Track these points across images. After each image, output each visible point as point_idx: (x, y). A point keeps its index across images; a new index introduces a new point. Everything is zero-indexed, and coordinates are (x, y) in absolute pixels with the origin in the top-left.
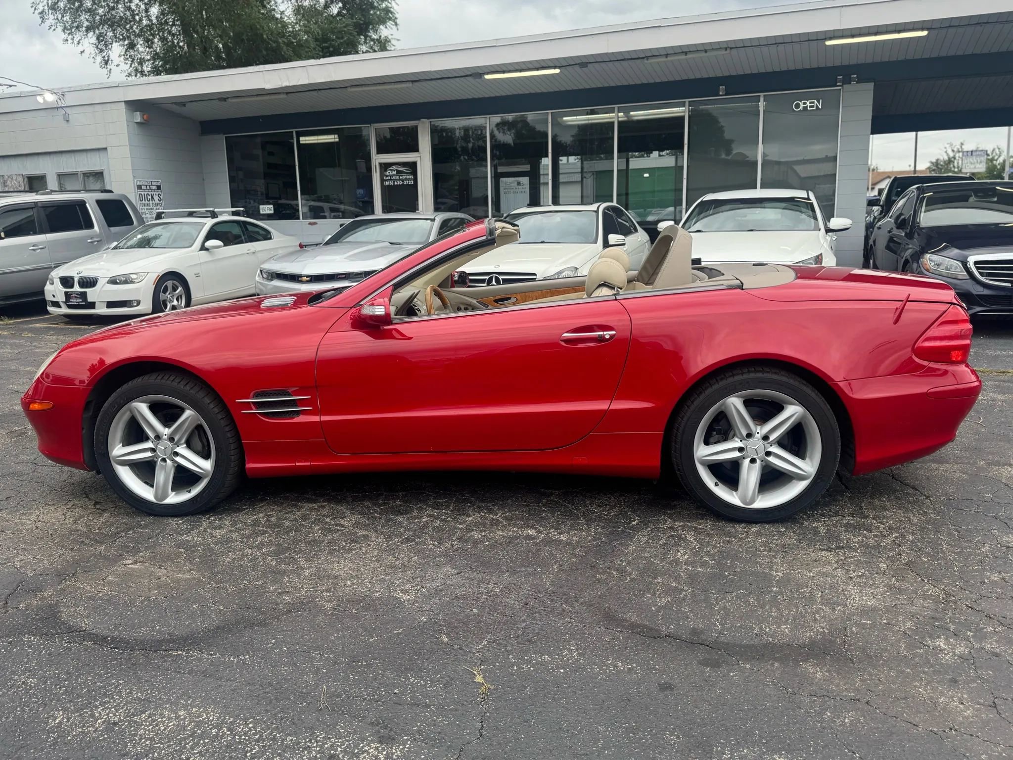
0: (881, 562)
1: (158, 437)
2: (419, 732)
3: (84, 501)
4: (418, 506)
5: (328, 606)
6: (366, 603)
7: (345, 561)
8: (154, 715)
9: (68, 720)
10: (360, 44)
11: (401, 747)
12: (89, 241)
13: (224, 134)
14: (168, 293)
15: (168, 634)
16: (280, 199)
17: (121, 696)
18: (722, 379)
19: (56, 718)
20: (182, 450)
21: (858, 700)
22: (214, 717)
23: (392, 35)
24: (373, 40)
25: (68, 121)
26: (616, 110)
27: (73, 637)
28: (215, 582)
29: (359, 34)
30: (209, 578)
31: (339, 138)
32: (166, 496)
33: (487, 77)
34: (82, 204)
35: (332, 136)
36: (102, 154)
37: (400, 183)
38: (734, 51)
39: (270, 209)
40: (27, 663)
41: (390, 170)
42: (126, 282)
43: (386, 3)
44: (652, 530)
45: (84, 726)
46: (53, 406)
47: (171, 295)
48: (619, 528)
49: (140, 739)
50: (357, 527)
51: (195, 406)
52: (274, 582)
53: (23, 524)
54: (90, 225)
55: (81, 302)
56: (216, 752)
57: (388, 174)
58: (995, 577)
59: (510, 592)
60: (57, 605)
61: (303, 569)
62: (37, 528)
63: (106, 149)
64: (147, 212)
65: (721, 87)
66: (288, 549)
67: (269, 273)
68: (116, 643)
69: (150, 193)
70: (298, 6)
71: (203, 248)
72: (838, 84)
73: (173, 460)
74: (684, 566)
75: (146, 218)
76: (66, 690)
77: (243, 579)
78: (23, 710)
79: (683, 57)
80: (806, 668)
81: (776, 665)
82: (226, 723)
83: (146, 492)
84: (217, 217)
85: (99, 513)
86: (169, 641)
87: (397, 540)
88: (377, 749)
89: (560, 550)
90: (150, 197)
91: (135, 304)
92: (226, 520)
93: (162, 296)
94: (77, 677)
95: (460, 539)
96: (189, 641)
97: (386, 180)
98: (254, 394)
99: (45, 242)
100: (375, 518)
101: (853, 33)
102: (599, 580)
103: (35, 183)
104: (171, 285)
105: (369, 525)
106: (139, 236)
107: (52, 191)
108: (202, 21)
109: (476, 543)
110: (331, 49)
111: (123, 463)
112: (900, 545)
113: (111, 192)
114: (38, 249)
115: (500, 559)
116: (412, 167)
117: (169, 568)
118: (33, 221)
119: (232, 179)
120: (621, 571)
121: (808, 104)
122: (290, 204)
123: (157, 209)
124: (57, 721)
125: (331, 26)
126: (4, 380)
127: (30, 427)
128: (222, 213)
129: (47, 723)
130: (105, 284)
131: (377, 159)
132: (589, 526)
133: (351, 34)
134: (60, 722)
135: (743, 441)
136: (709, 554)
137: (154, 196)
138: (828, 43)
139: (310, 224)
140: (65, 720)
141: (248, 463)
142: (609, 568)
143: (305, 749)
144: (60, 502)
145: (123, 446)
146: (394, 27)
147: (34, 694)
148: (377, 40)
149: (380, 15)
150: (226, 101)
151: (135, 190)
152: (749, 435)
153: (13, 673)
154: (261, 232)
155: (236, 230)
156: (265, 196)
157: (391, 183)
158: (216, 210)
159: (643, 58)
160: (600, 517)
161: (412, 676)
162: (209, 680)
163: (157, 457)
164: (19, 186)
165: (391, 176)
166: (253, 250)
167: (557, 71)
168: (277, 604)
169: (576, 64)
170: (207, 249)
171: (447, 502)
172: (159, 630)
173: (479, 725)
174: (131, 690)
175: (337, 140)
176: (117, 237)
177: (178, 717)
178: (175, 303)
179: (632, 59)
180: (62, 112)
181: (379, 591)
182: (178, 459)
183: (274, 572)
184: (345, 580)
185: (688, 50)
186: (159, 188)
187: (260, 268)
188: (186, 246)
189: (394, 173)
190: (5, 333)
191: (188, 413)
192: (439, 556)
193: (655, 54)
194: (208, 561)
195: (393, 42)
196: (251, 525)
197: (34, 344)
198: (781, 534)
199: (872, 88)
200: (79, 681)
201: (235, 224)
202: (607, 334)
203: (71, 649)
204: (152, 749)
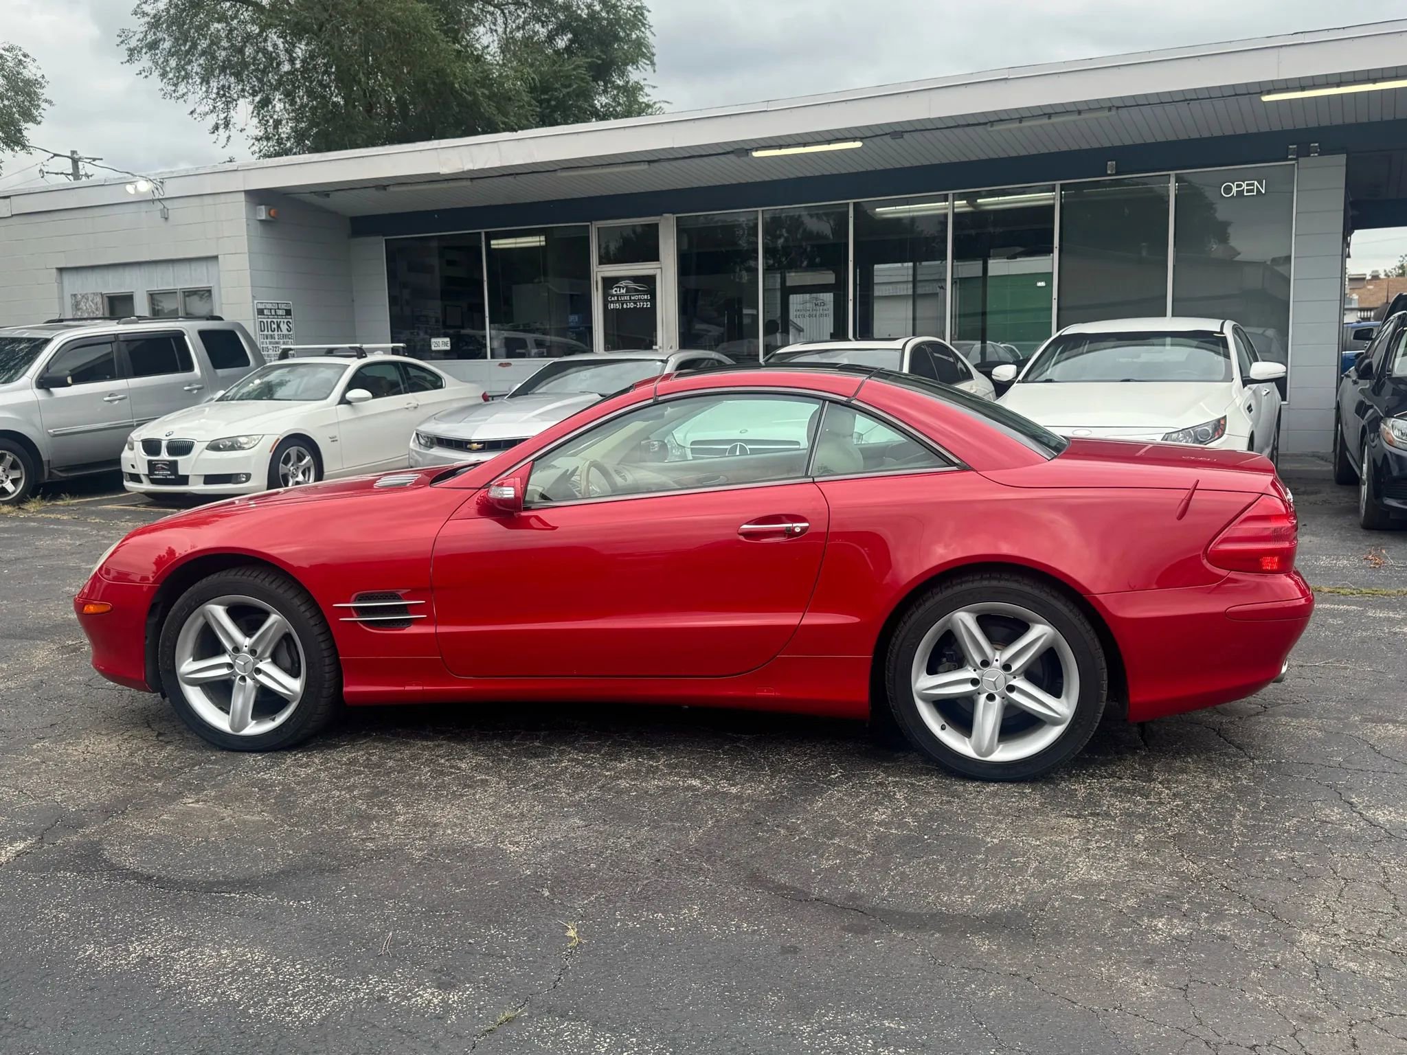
0: (1140, 833)
1: (237, 649)
2: (485, 981)
3: (145, 731)
4: (561, 748)
5: (417, 855)
6: (465, 853)
7: (451, 808)
8: (193, 952)
9: (100, 953)
10: (596, 93)
11: (460, 993)
12: (186, 388)
13: (384, 235)
14: (290, 465)
15: (223, 876)
16: (463, 327)
17: (160, 933)
18: (947, 588)
19: (87, 950)
20: (266, 665)
21: (1019, 975)
22: (259, 957)
23: (645, 79)
24: (618, 87)
25: (166, 219)
26: (950, 198)
27: (115, 876)
28: (288, 825)
29: (595, 79)
30: (282, 820)
31: (546, 241)
32: (244, 725)
33: (756, 154)
34: (179, 336)
35: (537, 239)
36: (211, 264)
37: (631, 305)
38: (1123, 112)
39: (446, 344)
40: (60, 898)
41: (617, 287)
42: (232, 448)
43: (637, 32)
44: (853, 785)
45: (116, 958)
46: (112, 609)
47: (295, 467)
48: (812, 781)
49: (175, 974)
50: (476, 770)
51: (282, 610)
52: (361, 826)
53: (68, 755)
54: (189, 367)
55: (169, 475)
56: (255, 988)
57: (615, 293)
58: (1282, 856)
59: (643, 847)
60: (99, 842)
61: (397, 814)
62: (85, 760)
63: (216, 257)
64: (270, 347)
65: (1109, 163)
66: (385, 792)
67: (428, 438)
68: (163, 883)
69: (275, 320)
70: (507, 39)
71: (343, 401)
72: (1290, 157)
73: (254, 679)
74: (876, 827)
75: (268, 356)
76: (101, 925)
77: (322, 823)
78: (51, 942)
79: (1045, 121)
80: (972, 940)
81: (937, 935)
82: (272, 963)
83: (219, 720)
84: (366, 357)
85: (162, 746)
86: (223, 883)
87: (522, 786)
88: (433, 994)
89: (724, 805)
90: (274, 326)
91: (244, 479)
92: (316, 757)
93: (282, 469)
94: (114, 914)
95: (601, 788)
96: (247, 884)
97: (612, 302)
98: (356, 598)
99: (126, 389)
100: (502, 760)
101: (1302, 85)
102: (759, 839)
103: (118, 306)
104: (296, 452)
105: (492, 768)
106: (257, 382)
107: (141, 318)
108: (366, 66)
109: (620, 792)
110: (553, 103)
111: (193, 682)
112: (1177, 815)
113: (220, 319)
114: (115, 400)
115: (643, 812)
116: (648, 283)
117: (237, 809)
118: (112, 360)
119: (393, 301)
120: (792, 830)
121: (1244, 186)
122: (474, 336)
123: (284, 343)
124: (88, 953)
125: (554, 68)
126: (59, 580)
127: (87, 641)
128: (373, 351)
129: (76, 955)
130: (203, 450)
131: (600, 272)
132: (772, 776)
133: (583, 80)
134: (90, 954)
135: (978, 671)
136: (914, 815)
137: (281, 325)
138: (1266, 98)
139: (501, 365)
140: (96, 952)
141: (346, 686)
142: (777, 826)
143: (353, 990)
144: (115, 731)
145: (193, 660)
146: (649, 68)
147: (65, 927)
148: (623, 86)
149: (628, 51)
150: (385, 189)
151: (254, 316)
152: (985, 663)
153: (44, 907)
154: (429, 378)
155: (393, 375)
156: (441, 323)
157: (618, 306)
158: (365, 346)
159: (985, 124)
160: (792, 767)
161: (494, 928)
162: (261, 922)
163: (234, 674)
164: (97, 310)
165: (618, 296)
166: (414, 403)
167: (858, 144)
168: (358, 851)
169: (886, 134)
170: (349, 403)
171: (599, 744)
172: (215, 871)
173: (555, 977)
174: (172, 928)
175: (543, 243)
176: (225, 383)
177: (219, 955)
178: (300, 478)
179: (968, 125)
180: (159, 206)
181: (484, 841)
182: (261, 678)
183: (362, 817)
184: (446, 827)
185: (1053, 112)
186: (288, 312)
187: (417, 430)
188: (321, 397)
189: (623, 291)
190: (65, 518)
191: (274, 618)
192: (569, 806)
193: (1003, 118)
194: (285, 803)
195: (646, 90)
196: (345, 764)
197: (101, 533)
198: (1023, 795)
199: (1344, 162)
200: (116, 917)
201: (392, 367)
202: (798, 527)
203: (111, 887)
204: (187, 983)
